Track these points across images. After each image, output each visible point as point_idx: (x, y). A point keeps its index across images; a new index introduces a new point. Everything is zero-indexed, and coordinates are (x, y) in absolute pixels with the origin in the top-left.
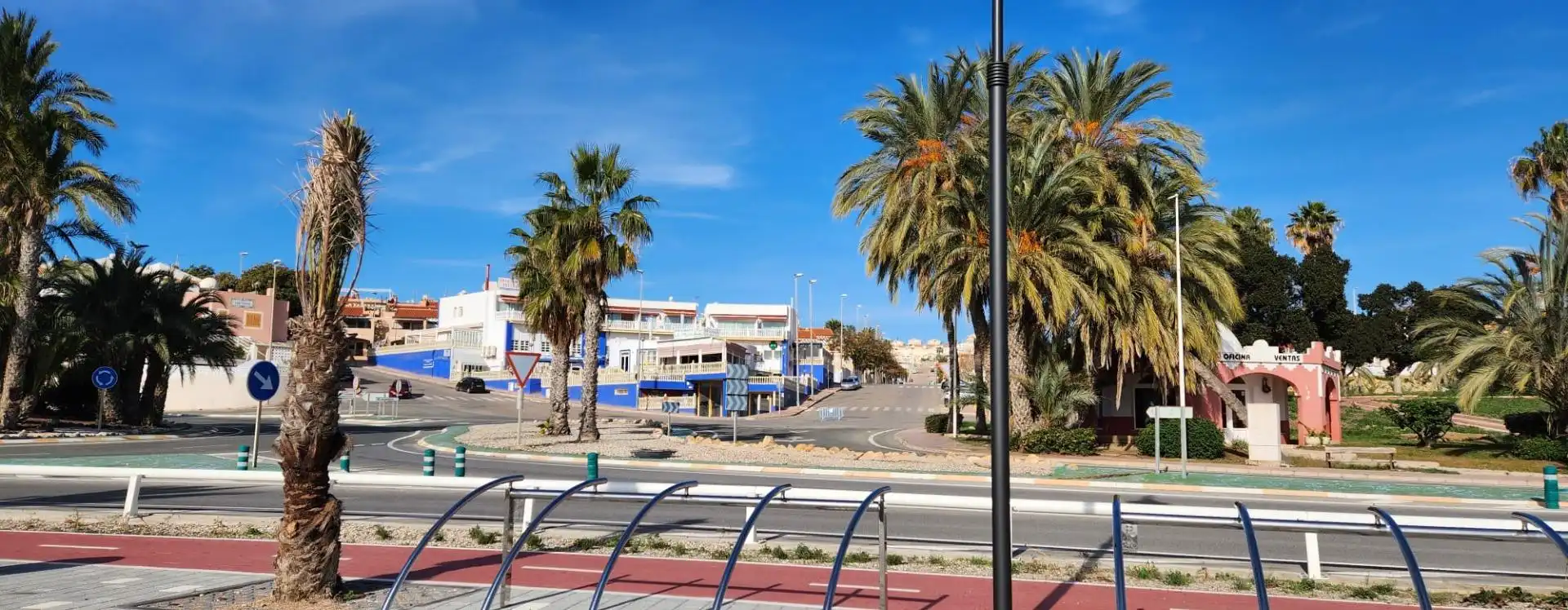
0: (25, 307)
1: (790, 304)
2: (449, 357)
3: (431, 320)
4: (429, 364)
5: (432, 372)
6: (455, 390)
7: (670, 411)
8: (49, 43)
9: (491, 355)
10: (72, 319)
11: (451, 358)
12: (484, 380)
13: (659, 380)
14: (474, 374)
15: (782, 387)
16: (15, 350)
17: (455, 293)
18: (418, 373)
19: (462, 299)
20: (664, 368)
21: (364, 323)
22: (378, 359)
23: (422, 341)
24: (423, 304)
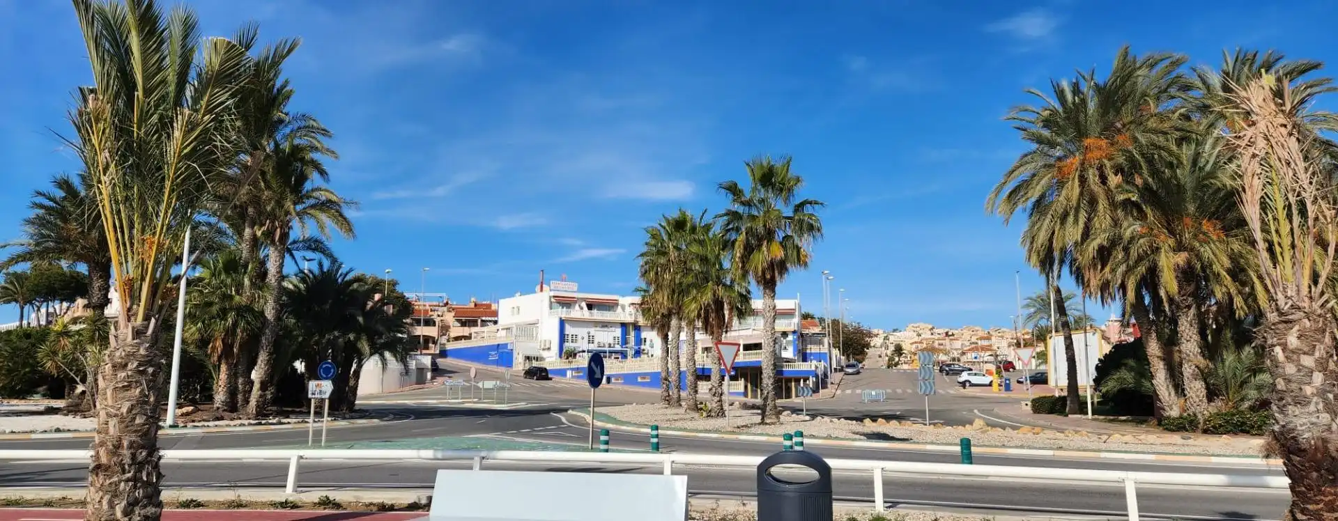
0: (273, 312)
1: (796, 298)
2: (512, 350)
3: (484, 318)
4: (494, 356)
5: (497, 363)
6: (523, 379)
7: (805, 395)
8: (288, 88)
9: (547, 347)
10: (293, 321)
11: (514, 351)
12: (548, 368)
13: (706, 367)
14: (535, 364)
15: (822, 372)
16: (265, 348)
17: (512, 295)
18: (484, 364)
19: (518, 300)
20: (707, 357)
21: (429, 322)
22: (448, 353)
23: (483, 336)
24: (472, 305)
